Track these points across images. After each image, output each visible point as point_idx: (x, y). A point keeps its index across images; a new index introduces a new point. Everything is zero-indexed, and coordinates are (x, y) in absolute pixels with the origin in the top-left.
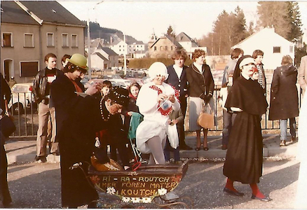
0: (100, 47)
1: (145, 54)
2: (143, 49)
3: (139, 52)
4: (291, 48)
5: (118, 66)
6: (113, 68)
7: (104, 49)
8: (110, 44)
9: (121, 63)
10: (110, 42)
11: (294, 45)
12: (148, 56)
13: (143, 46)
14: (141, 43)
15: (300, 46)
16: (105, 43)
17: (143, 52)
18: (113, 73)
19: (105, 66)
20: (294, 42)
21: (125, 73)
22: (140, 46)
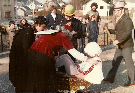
0: (23, 6)
1: (43, 9)
2: (42, 6)
3: (40, 8)
4: (108, 6)
5: (31, 15)
6: (28, 15)
7: (25, 7)
8: (27, 4)
9: (32, 13)
10: (27, 3)
11: (109, 5)
12: (45, 10)
13: (42, 5)
14: (41, 4)
15: (112, 6)
16: (25, 4)
17: (42, 8)
18: (29, 18)
19: (25, 14)
20: (109, 4)
21: (34, 18)
22: (41, 5)
